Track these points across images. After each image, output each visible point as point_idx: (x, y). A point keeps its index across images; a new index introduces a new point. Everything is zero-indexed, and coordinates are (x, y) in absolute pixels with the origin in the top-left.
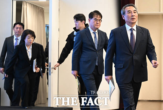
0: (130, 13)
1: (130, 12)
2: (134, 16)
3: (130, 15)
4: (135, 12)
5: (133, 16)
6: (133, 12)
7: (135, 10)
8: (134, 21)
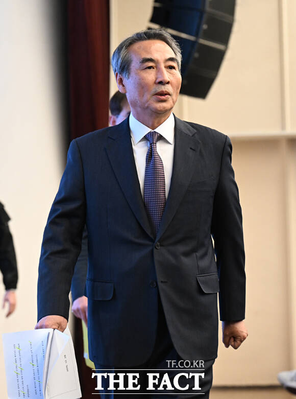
0: (150, 68)
1: (151, 64)
2: (168, 83)
3: (150, 76)
4: (172, 67)
5: (161, 83)
6: (162, 66)
7: (172, 59)
8: (164, 105)
